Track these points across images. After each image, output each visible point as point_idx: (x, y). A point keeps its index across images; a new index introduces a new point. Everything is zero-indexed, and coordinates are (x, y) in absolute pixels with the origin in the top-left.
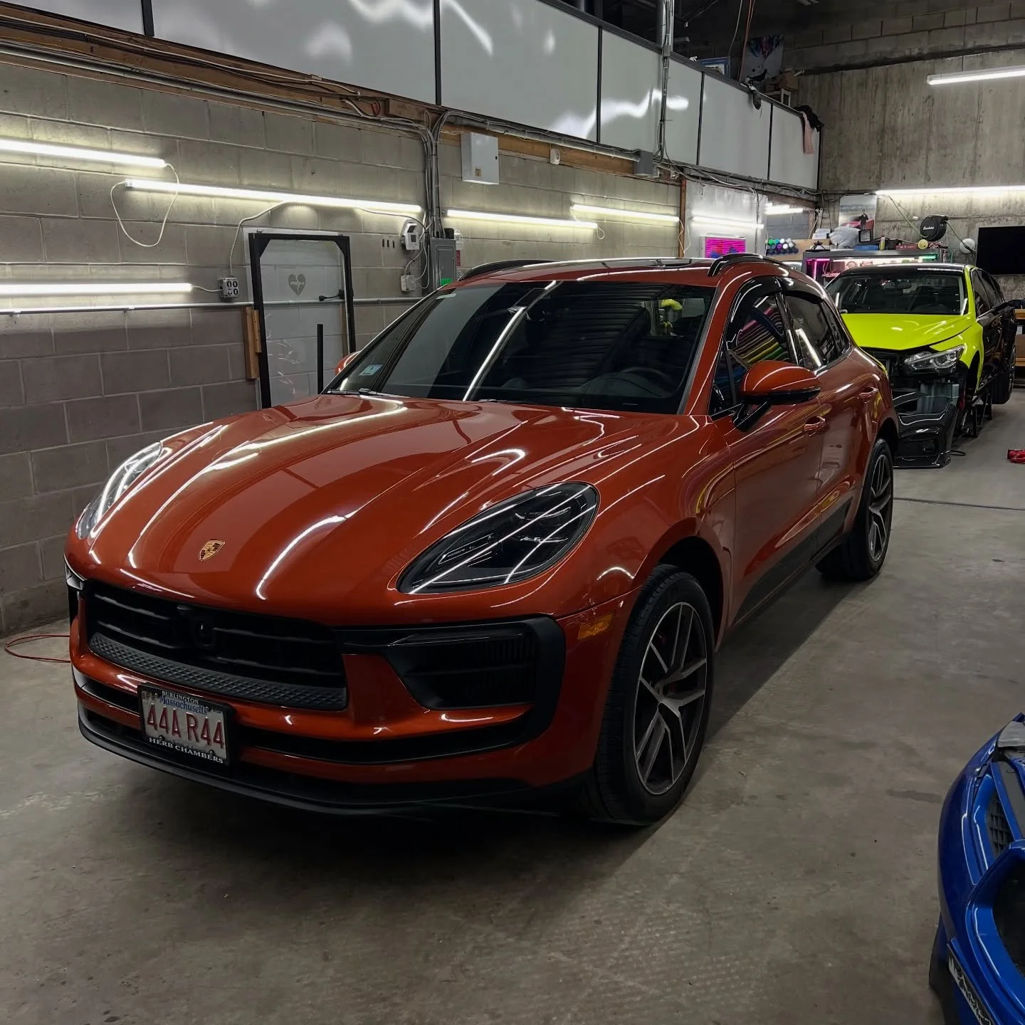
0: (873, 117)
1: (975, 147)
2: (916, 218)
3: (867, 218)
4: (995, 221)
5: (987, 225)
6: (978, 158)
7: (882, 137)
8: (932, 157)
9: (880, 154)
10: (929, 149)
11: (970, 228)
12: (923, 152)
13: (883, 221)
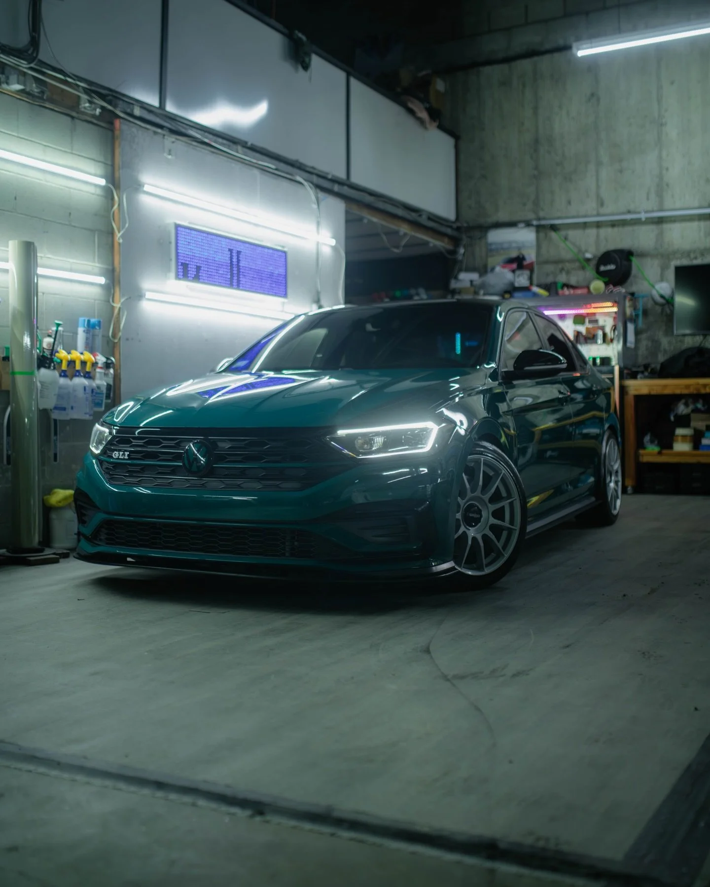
0: (523, 124)
1: (660, 157)
2: (588, 256)
3: (523, 258)
4: (696, 258)
5: (685, 262)
6: (664, 172)
7: (536, 151)
8: (604, 173)
9: (536, 172)
10: (599, 164)
11: (664, 268)
12: (592, 167)
13: (547, 262)
